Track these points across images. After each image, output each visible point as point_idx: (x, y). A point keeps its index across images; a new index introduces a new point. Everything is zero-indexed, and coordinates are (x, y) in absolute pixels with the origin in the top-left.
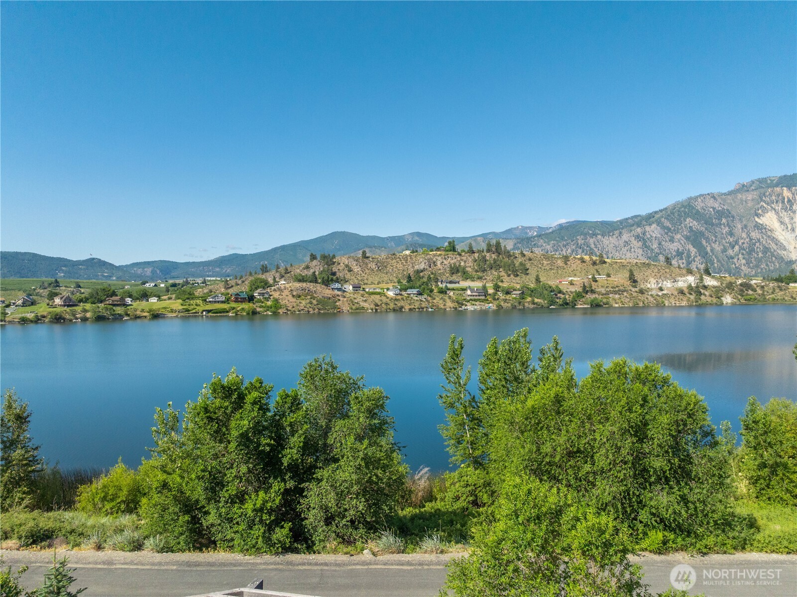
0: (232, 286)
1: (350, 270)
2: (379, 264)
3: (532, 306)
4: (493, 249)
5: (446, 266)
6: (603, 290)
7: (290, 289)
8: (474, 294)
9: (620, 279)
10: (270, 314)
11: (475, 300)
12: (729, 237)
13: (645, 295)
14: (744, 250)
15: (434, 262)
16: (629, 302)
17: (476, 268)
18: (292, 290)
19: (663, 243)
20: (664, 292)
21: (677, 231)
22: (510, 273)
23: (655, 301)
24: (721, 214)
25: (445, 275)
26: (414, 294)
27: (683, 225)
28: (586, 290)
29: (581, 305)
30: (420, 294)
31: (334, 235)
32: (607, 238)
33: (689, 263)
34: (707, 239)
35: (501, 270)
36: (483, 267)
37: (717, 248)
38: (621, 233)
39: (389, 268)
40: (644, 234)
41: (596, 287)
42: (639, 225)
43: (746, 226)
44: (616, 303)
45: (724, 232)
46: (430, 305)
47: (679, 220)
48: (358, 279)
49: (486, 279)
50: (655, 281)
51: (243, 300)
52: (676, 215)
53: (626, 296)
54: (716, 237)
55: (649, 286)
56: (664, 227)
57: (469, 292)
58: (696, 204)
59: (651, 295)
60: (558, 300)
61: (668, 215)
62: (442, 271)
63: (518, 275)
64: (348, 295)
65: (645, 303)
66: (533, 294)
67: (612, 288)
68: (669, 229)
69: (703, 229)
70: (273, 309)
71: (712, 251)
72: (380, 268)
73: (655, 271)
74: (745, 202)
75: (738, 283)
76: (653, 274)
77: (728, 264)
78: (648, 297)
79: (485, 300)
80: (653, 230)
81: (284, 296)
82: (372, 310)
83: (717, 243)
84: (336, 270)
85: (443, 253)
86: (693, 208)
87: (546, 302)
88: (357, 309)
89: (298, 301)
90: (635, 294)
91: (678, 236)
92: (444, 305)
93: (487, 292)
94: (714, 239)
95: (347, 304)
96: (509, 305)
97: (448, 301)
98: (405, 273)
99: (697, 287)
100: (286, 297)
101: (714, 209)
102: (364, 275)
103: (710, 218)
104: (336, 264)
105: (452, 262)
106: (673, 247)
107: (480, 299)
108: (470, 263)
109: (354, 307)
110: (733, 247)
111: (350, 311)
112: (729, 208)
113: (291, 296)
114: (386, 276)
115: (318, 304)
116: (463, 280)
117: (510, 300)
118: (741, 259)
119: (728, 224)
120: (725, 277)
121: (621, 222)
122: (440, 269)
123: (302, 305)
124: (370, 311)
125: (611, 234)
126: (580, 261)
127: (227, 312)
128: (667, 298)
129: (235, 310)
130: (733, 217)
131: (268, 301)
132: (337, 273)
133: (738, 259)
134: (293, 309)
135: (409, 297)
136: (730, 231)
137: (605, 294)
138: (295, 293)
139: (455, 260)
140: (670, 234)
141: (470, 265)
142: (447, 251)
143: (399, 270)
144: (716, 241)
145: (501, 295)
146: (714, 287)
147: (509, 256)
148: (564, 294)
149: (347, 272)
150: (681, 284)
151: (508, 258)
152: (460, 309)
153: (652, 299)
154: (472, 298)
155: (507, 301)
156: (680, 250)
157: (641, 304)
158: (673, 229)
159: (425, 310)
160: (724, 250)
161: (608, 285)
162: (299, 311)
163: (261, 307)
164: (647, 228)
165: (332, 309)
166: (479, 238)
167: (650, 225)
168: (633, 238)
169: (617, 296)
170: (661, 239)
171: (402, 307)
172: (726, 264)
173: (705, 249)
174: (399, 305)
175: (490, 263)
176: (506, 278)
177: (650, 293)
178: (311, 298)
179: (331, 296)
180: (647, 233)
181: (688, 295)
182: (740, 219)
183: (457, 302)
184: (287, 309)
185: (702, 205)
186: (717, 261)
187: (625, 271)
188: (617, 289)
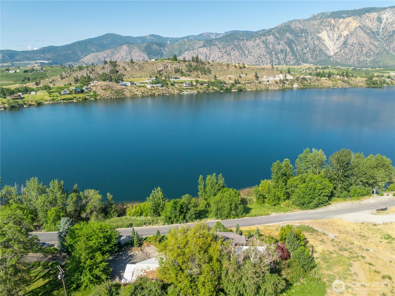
0: (64, 78)
1: (125, 70)
2: (139, 66)
3: (212, 91)
4: (195, 60)
5: (173, 69)
6: (243, 82)
7: (100, 85)
8: (187, 86)
9: (251, 76)
10: (93, 99)
11: (187, 89)
12: (305, 43)
13: (261, 84)
14: (311, 50)
15: (167, 66)
16: (254, 88)
17: (187, 70)
18: (101, 86)
19: (275, 45)
20: (269, 83)
21: (281, 40)
22: (203, 73)
23: (265, 87)
24: (303, 31)
25: (172, 73)
26: (160, 86)
27: (284, 36)
28: (237, 82)
29: (234, 90)
30: (162, 86)
31: (107, 35)
32: (249, 42)
33: (286, 56)
34: (295, 44)
35: (199, 71)
36: (191, 69)
37: (299, 48)
38: (255, 39)
39: (145, 69)
40: (266, 40)
41: (241, 81)
42: (264, 35)
43: (313, 38)
44: (249, 89)
45: (303, 41)
46: (167, 92)
47: (283, 33)
48: (130, 75)
49: (192, 76)
50: (266, 77)
51: (79, 93)
52: (282, 31)
53: (253, 85)
54: (299, 43)
55: (263, 79)
56: (276, 37)
57: (184, 85)
58: (292, 25)
59: (264, 84)
60: (224, 88)
61: (278, 31)
62: (171, 71)
63: (206, 74)
64: (129, 88)
65: (261, 88)
66: (213, 85)
67: (248, 81)
68: (278, 38)
69: (294, 38)
70: (94, 97)
71: (297, 50)
72: (140, 69)
73: (266, 72)
74: (314, 25)
75: (301, 77)
76: (266, 74)
77: (303, 57)
78: (262, 85)
79: (192, 89)
80: (271, 38)
81: (98, 90)
82: (141, 95)
83: (299, 46)
84: (118, 70)
85: (171, 61)
86: (290, 28)
87: (219, 89)
88: (134, 95)
89: (106, 92)
90: (257, 84)
91: (282, 42)
92: (174, 92)
93: (193, 84)
94: (298, 44)
95: (129, 93)
96: (203, 91)
97: (175, 89)
98: (153, 72)
99: (283, 80)
100: (99, 90)
101: (300, 28)
102: (132, 72)
103: (297, 33)
104: (118, 66)
105: (176, 66)
106: (279, 47)
107: (189, 88)
108: (184, 67)
109: (132, 94)
110: (306, 48)
111: (131, 96)
112: (307, 28)
113: (101, 89)
114: (144, 73)
115: (115, 93)
116: (181, 76)
117: (203, 88)
118: (309, 54)
119: (305, 37)
120: (296, 74)
121: (256, 33)
122: (170, 70)
123: (107, 94)
124: (140, 96)
125: (251, 40)
126: (234, 67)
127: (73, 99)
128: (270, 86)
129: (76, 98)
130: (308, 33)
131: (91, 92)
132: (119, 71)
133: (308, 54)
134: (104, 96)
135: (157, 88)
136: (306, 40)
137: (244, 84)
138: (103, 88)
139: (177, 65)
140: (278, 40)
141: (184, 68)
142: (173, 60)
143: (150, 70)
144: (299, 45)
145: (199, 86)
146: (291, 80)
147: (203, 63)
148: (227, 84)
149: (124, 70)
150: (277, 79)
151: (202, 64)
152: (181, 93)
153: (264, 87)
154: (186, 87)
155: (202, 89)
156: (282, 49)
157: (259, 89)
158: (280, 38)
159: (165, 94)
160: (302, 50)
161: (246, 79)
162: (107, 97)
163: (88, 96)
164: (268, 37)
165: (122, 95)
166: (186, 40)
167: (269, 36)
168: (261, 42)
169: (249, 85)
170: (274, 43)
171: (154, 94)
172: (302, 57)
173: (294, 49)
174: (153, 92)
175: (194, 67)
176: (201, 76)
177: (263, 83)
178: (111, 90)
179: (121, 89)
180: (268, 40)
181: (279, 84)
182: (311, 34)
183: (179, 90)
184: (101, 97)
185: (294, 26)
186: (299, 55)
187: (254, 72)
188: (249, 81)
